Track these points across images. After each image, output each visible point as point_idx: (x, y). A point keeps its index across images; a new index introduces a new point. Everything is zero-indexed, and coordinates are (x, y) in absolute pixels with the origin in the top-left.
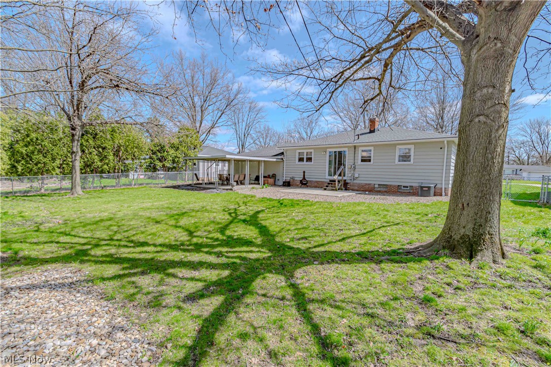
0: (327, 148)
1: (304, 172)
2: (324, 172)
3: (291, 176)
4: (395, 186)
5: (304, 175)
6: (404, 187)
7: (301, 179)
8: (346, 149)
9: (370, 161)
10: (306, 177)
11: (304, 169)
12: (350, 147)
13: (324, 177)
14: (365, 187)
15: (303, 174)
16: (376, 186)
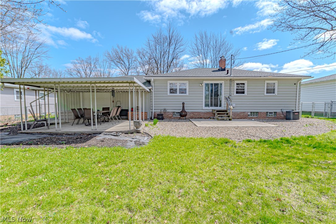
0: (204, 80)
1: (183, 104)
2: (201, 103)
3: (163, 108)
4: (264, 113)
5: (183, 107)
6: (270, 113)
7: (180, 111)
8: (223, 82)
9: (243, 93)
10: (185, 108)
11: (183, 101)
12: (227, 80)
13: (201, 108)
14: (240, 115)
15: (182, 105)
16: (249, 114)
